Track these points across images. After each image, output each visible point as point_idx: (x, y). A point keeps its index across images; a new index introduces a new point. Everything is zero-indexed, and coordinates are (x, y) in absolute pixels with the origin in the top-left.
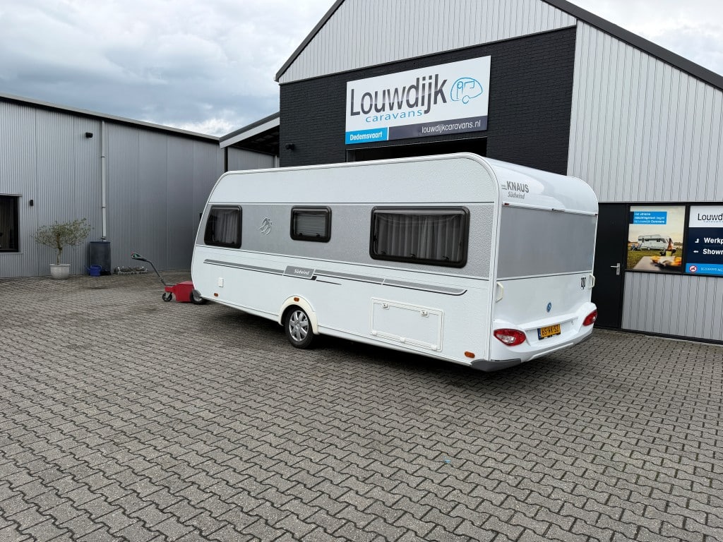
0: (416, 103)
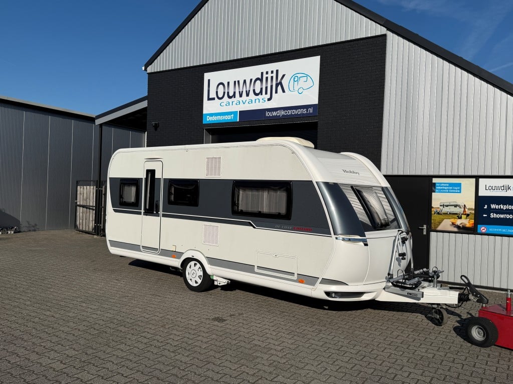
0: (261, 92)
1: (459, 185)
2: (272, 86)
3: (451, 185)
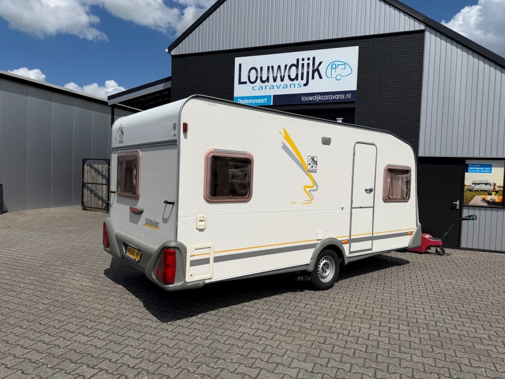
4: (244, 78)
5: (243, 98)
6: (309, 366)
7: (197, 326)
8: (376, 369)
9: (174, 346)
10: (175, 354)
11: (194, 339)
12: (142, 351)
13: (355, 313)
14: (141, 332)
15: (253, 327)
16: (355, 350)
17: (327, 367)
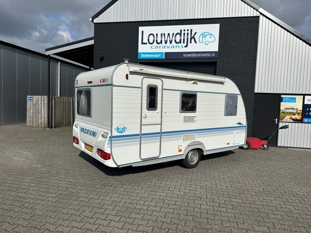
0: (180, 42)
1: (295, 98)
2: (187, 39)
3: (290, 98)
4: (145, 41)
5: (144, 53)
6: (265, 229)
7: (174, 207)
8: (305, 227)
9: (170, 222)
10: (177, 228)
11: (179, 216)
12: (153, 228)
13: (258, 190)
14: (141, 214)
15: (208, 204)
16: (281, 215)
17: (276, 228)
